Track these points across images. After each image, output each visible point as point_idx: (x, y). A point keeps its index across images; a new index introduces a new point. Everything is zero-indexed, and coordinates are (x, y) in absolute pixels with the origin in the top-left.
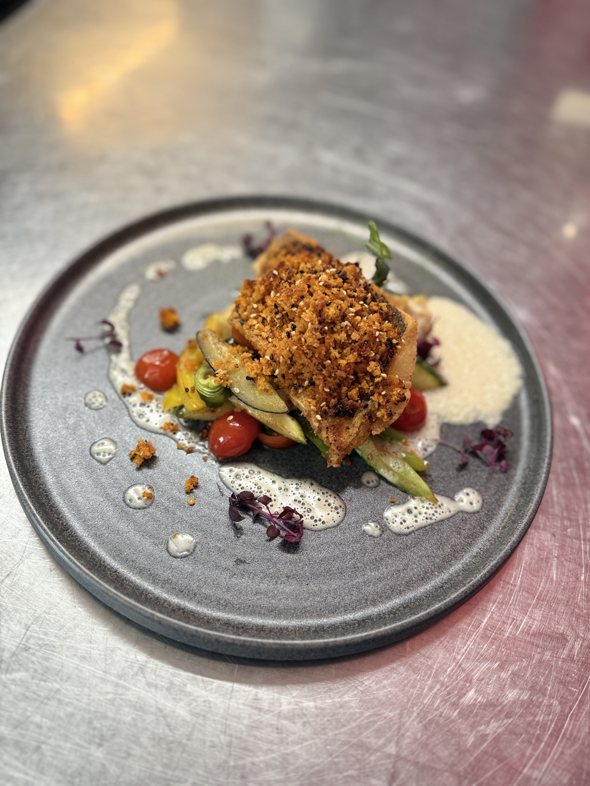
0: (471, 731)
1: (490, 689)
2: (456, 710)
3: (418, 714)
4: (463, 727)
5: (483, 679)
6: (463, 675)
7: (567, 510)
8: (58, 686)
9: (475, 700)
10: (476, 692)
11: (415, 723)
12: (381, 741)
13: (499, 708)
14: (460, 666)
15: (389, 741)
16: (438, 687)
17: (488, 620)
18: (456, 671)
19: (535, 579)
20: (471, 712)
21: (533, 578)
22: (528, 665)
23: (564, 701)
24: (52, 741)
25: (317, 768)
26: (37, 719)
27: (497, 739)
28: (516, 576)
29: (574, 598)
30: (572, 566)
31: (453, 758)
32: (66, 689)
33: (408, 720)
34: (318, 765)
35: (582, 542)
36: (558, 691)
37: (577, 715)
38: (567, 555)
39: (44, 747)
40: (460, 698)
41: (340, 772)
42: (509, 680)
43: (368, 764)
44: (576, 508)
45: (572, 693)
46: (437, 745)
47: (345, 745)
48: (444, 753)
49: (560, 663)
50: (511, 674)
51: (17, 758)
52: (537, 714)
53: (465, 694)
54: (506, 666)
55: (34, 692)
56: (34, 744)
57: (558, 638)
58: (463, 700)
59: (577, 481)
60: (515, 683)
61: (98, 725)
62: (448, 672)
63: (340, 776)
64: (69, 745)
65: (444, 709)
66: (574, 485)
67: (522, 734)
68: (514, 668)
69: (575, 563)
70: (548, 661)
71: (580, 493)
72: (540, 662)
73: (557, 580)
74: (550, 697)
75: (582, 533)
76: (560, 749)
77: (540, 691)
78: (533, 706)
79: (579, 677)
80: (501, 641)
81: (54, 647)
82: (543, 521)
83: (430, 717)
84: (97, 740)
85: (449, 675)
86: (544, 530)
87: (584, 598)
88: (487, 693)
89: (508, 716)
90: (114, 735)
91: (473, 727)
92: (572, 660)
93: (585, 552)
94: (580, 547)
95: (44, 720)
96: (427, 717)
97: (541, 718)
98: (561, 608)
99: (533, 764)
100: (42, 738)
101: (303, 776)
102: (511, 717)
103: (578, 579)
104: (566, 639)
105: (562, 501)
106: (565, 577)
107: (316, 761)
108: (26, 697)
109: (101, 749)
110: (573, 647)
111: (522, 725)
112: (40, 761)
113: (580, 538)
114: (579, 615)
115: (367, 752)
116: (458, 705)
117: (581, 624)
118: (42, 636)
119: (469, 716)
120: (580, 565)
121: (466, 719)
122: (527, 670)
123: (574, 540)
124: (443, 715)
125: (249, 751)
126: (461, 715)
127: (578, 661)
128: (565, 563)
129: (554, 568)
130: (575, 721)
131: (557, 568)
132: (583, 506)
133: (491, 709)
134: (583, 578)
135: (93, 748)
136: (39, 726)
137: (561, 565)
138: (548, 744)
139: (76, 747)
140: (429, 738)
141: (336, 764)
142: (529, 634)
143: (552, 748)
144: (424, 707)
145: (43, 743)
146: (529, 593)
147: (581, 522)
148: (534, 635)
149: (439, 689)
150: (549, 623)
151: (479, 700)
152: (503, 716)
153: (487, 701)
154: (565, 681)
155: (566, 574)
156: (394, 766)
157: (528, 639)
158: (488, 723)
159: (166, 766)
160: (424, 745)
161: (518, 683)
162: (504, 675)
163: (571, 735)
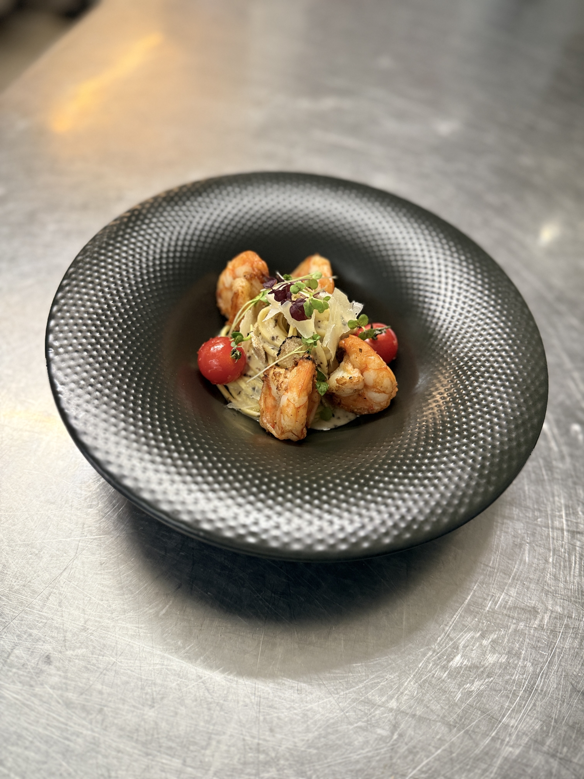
0: (459, 689)
1: (474, 654)
2: (445, 672)
3: (414, 676)
4: (452, 685)
5: (468, 646)
6: (451, 643)
7: (537, 502)
8: (114, 660)
9: (462, 663)
10: (462, 657)
11: (412, 683)
12: (384, 699)
13: (482, 669)
14: (448, 636)
15: (391, 697)
16: (430, 653)
17: (471, 597)
18: (445, 640)
19: (510, 562)
20: (459, 673)
21: (508, 561)
22: (506, 634)
23: (536, 663)
24: (111, 705)
25: (332, 721)
26: (99, 687)
27: (480, 695)
28: (494, 560)
29: (544, 577)
30: (542, 550)
31: (444, 711)
32: (121, 662)
33: (406, 681)
34: (333, 718)
35: (550, 530)
36: (531, 654)
37: (546, 674)
38: (537, 541)
39: (105, 709)
40: (449, 662)
41: (350, 724)
42: (490, 646)
43: (374, 716)
44: (545, 501)
45: (542, 656)
46: (431, 700)
47: (354, 702)
48: (436, 707)
49: (532, 631)
50: (490, 642)
51: (84, 719)
52: (514, 673)
53: (452, 659)
54: (487, 635)
55: (94, 665)
56: (98, 707)
57: (530, 611)
58: (451, 663)
59: (546, 477)
60: (495, 649)
61: (149, 691)
62: (438, 641)
63: (351, 727)
64: (126, 707)
65: (436, 671)
66: (543, 480)
67: (501, 691)
68: (494, 636)
69: (544, 548)
70: (522, 630)
71: (548, 488)
72: (516, 631)
73: (529, 563)
74: (524, 660)
75: (550, 522)
76: (533, 702)
77: (515, 655)
78: (510, 667)
79: (548, 643)
80: (482, 615)
81: (109, 628)
82: (517, 513)
83: (424, 678)
84: (149, 703)
85: (439, 643)
86: (518, 520)
87: (552, 577)
88: (471, 657)
89: (488, 676)
90: (162, 699)
91: (460, 685)
92: (543, 629)
93: (553, 538)
94: (549, 534)
95: (104, 687)
96: (422, 678)
97: (517, 677)
98: (533, 586)
99: (510, 714)
100: (104, 702)
101: (320, 727)
102: (492, 677)
103: (547, 561)
104: (537, 612)
105: (534, 496)
106: (536, 560)
107: (331, 715)
108: (87, 669)
109: (153, 709)
110: (543, 618)
111: (501, 683)
112: (103, 720)
113: (549, 526)
114: (548, 591)
115: (372, 707)
116: (447, 668)
117: (550, 599)
118: (98, 619)
119: (456, 677)
120: (549, 550)
121: (454, 679)
122: (504, 638)
123: (543, 528)
124: (435, 676)
125: (275, 708)
126: (450, 675)
127: (548, 630)
128: (536, 548)
129: (527, 552)
130: (545, 679)
131: (529, 552)
132: (551, 499)
133: (475, 670)
134: (551, 560)
135: (146, 709)
136: (101, 693)
137: (532, 549)
138: (522, 698)
139: (132, 709)
140: (424, 695)
141: (347, 717)
142: (505, 608)
143: (527, 701)
144: (419, 669)
145: (105, 706)
146: (505, 574)
147: (549, 512)
148: (510, 609)
149: (431, 655)
150: (523, 599)
151: (464, 664)
152: (485, 676)
153: (472, 664)
154: (537, 646)
155: (537, 557)
156: (395, 718)
157: (505, 612)
158: (472, 682)
159: (208, 722)
160: (420, 701)
161: (497, 649)
162: (485, 642)
163: (542, 691)
